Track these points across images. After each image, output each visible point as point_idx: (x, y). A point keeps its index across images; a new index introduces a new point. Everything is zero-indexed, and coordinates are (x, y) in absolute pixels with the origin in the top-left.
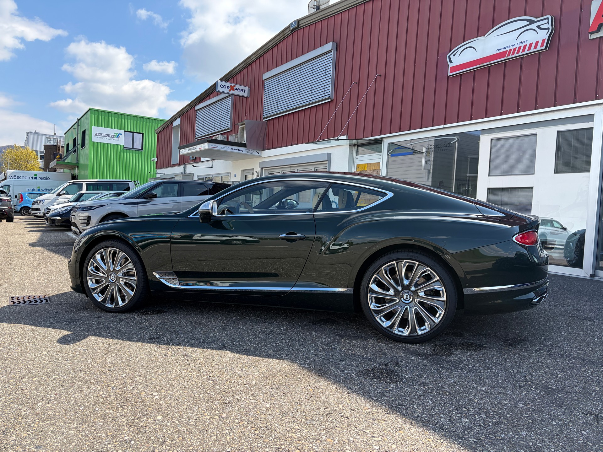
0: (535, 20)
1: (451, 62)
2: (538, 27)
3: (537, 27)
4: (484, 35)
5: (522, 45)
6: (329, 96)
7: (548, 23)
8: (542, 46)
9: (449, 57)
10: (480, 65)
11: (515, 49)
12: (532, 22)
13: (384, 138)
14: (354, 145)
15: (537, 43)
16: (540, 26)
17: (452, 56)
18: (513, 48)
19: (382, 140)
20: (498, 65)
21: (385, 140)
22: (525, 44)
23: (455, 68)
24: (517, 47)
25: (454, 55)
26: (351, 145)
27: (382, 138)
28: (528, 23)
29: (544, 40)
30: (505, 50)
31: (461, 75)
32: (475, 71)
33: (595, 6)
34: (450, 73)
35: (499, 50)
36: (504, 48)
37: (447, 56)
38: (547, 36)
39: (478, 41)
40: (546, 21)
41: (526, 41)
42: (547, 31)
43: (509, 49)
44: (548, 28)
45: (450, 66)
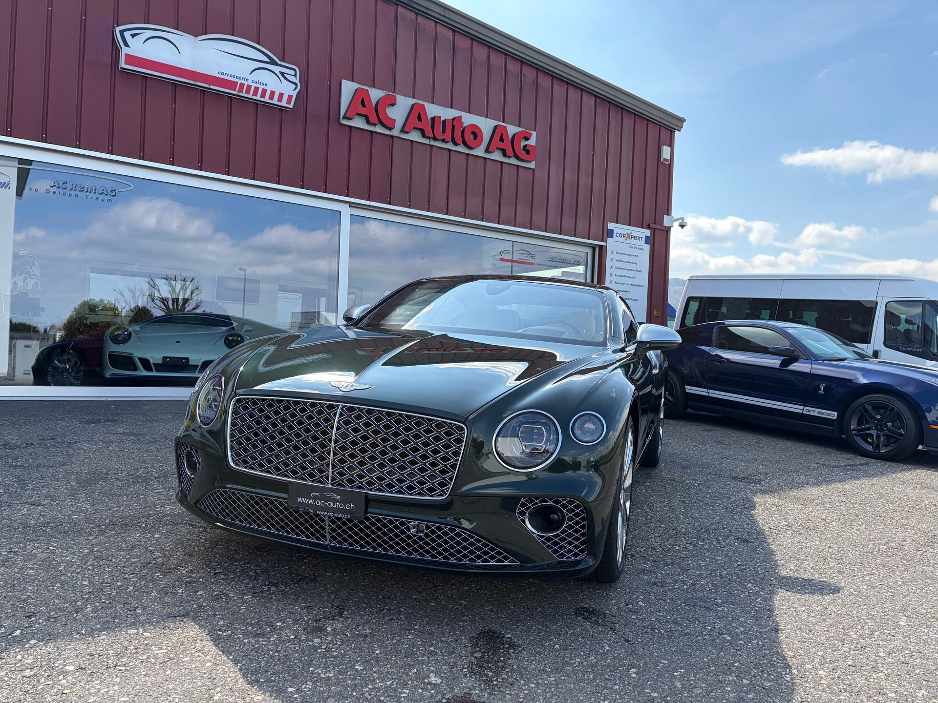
0: (279, 62)
1: (126, 45)
2: (282, 74)
3: (280, 72)
4: (196, 36)
5: (261, 87)
7: (295, 75)
8: (289, 102)
9: (122, 32)
10: (192, 82)
11: (250, 87)
12: (273, 62)
15: (281, 95)
16: (285, 75)
17: (127, 35)
18: (246, 83)
20: (218, 94)
22: (265, 87)
24: (253, 85)
25: (133, 36)
28: (267, 60)
29: (290, 97)
30: (235, 80)
31: (145, 78)
32: (175, 85)
33: (348, 88)
34: (125, 64)
35: (223, 74)
36: (231, 76)
37: (118, 29)
38: (294, 94)
39: (183, 40)
40: (293, 73)
41: (266, 85)
42: (294, 86)
43: (239, 81)
44: (295, 84)
45: (125, 51)
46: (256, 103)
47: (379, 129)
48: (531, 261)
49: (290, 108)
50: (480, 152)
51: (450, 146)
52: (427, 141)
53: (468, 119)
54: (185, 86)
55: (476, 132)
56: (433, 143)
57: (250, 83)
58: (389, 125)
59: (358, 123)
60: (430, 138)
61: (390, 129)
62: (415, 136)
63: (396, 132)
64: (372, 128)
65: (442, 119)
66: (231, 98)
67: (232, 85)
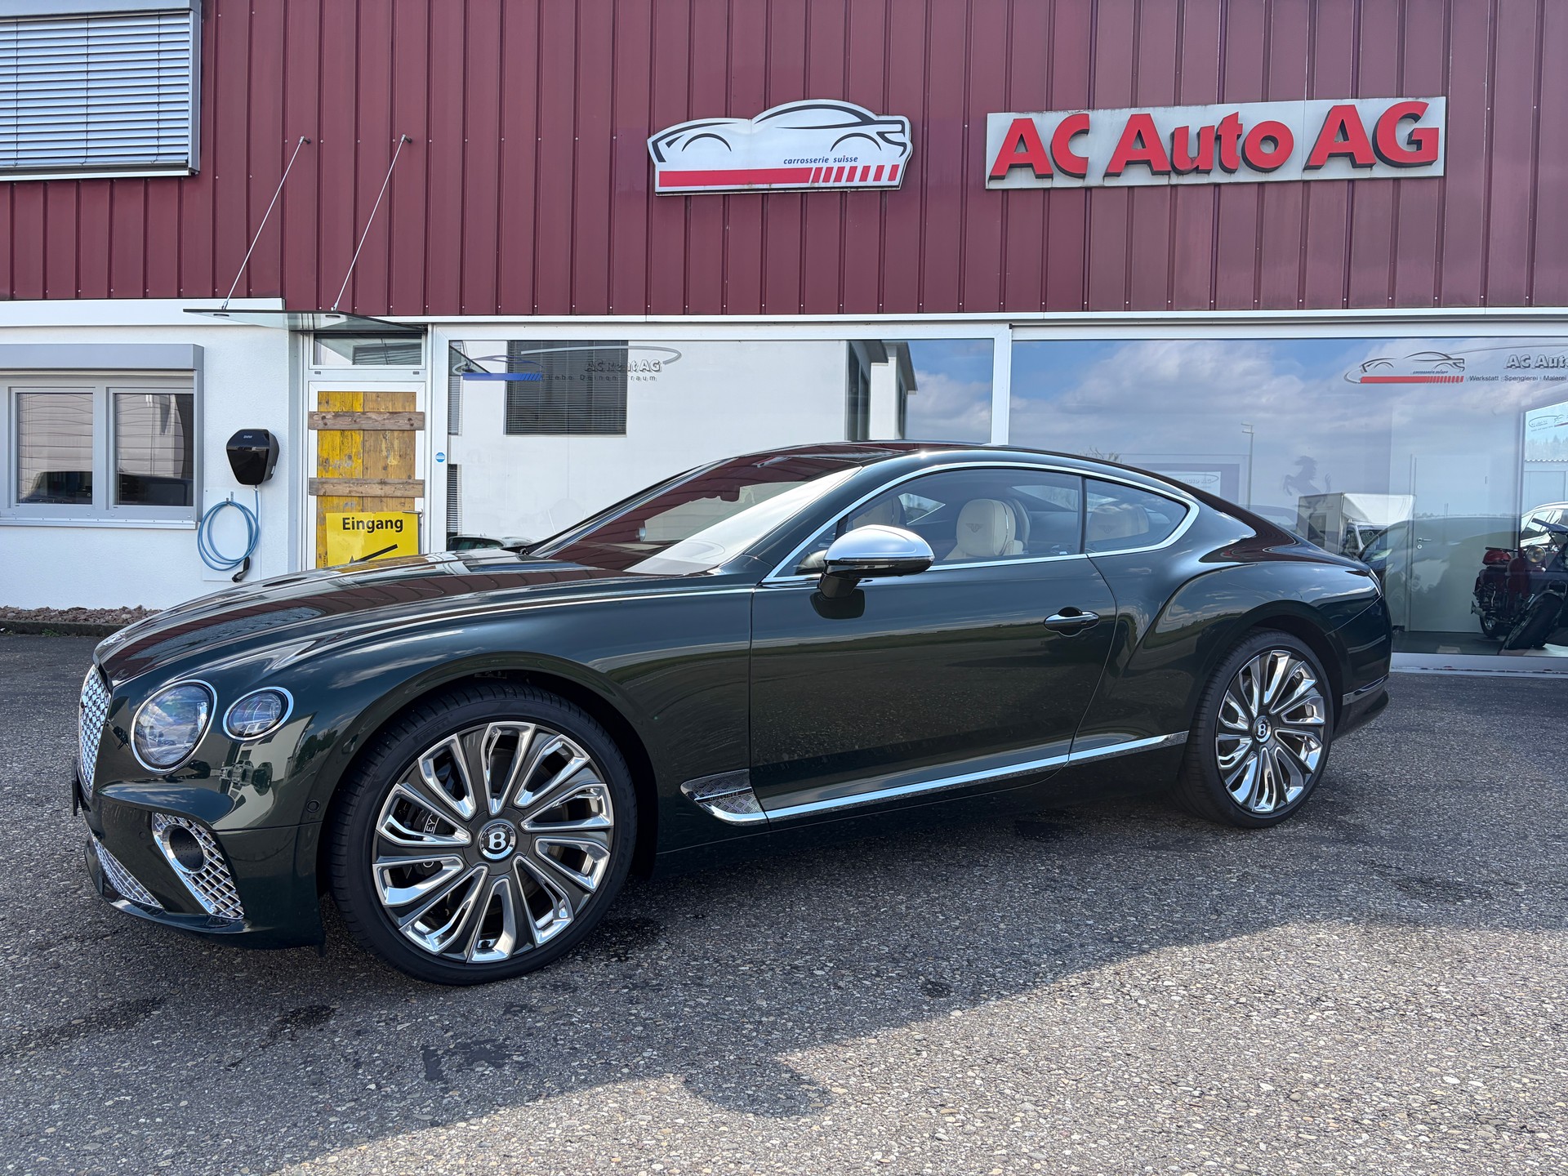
0: (875, 118)
1: (661, 159)
2: (881, 135)
3: (878, 133)
4: (751, 118)
5: (847, 166)
6: (185, 157)
7: (903, 131)
8: (892, 177)
9: (655, 144)
10: (746, 187)
11: (830, 170)
12: (866, 121)
13: (433, 324)
14: (305, 332)
15: (880, 169)
16: (886, 135)
17: (662, 145)
18: (824, 166)
19: (426, 330)
20: (785, 194)
21: (438, 330)
22: (853, 164)
23: (670, 178)
24: (836, 166)
25: (669, 144)
26: (295, 332)
27: (426, 325)
28: (857, 120)
29: (895, 168)
30: (805, 166)
31: (687, 198)
32: (726, 197)
33: (998, 125)
34: (660, 186)
35: (790, 162)
36: (802, 161)
37: (650, 141)
38: (901, 162)
39: (736, 128)
40: (898, 127)
41: (856, 159)
42: (902, 148)
43: (814, 166)
44: (904, 145)
45: (659, 167)
46: (843, 193)
47: (1060, 181)
48: (1453, 372)
49: (897, 186)
50: (1292, 171)
51: (1218, 177)
52: (1162, 181)
53: (1253, 114)
54: (741, 196)
55: (1276, 136)
56: (1175, 180)
57: (830, 164)
58: (1078, 169)
59: (1021, 180)
60: (1168, 173)
61: (1083, 176)
62: (1138, 177)
63: (1094, 179)
64: (1046, 184)
65: (1193, 131)
66: (804, 195)
67: (802, 174)
